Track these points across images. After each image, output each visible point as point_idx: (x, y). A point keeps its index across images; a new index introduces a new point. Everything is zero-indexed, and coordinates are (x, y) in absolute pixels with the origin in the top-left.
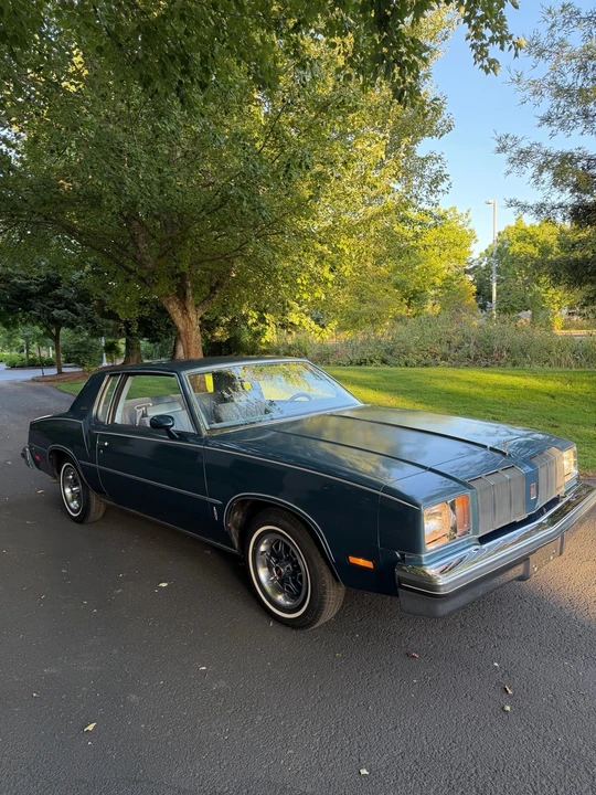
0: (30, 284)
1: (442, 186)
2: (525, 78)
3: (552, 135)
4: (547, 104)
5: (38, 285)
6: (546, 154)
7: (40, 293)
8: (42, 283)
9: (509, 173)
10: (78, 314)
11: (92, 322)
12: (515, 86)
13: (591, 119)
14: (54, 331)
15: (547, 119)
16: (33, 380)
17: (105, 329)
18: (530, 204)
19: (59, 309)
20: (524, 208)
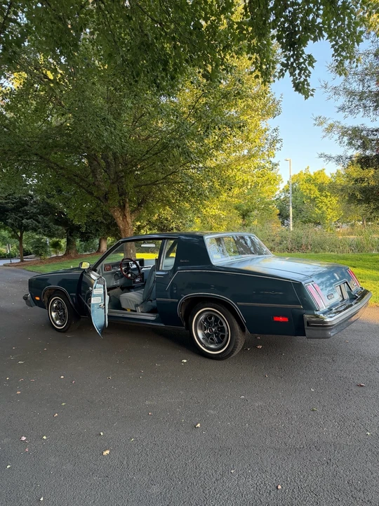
0: (8, 203)
1: (278, 145)
2: (329, 85)
3: (345, 117)
4: (342, 100)
5: (13, 204)
6: (343, 127)
7: (14, 209)
8: (16, 202)
9: (324, 137)
10: (39, 222)
11: (48, 227)
12: (323, 90)
13: (368, 108)
14: (19, 234)
15: (342, 108)
16: (4, 265)
17: (56, 232)
18: (333, 156)
19: (27, 219)
20: (329, 158)
